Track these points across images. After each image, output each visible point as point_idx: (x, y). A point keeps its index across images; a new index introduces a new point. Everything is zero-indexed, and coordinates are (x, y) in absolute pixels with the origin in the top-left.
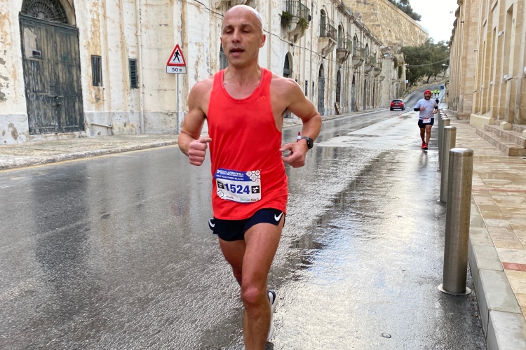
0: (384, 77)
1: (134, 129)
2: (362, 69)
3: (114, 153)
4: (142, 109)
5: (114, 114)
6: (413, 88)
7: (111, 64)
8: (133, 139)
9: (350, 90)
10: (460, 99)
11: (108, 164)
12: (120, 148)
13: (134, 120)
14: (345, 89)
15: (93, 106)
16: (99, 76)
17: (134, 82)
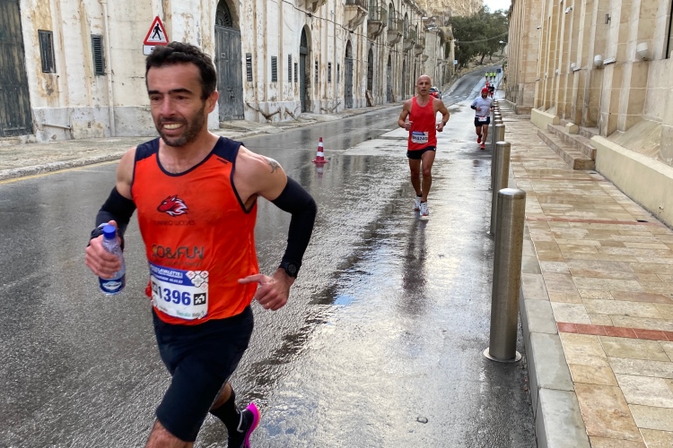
0: (427, 57)
1: (100, 130)
2: (400, 46)
3: (76, 166)
4: (111, 103)
5: (73, 110)
6: (464, 70)
7: (66, 42)
8: (101, 145)
9: (385, 74)
10: (520, 89)
11: (69, 183)
12: (83, 160)
13: (101, 118)
14: (379, 73)
15: (45, 101)
16: (51, 59)
17: (100, 67)
